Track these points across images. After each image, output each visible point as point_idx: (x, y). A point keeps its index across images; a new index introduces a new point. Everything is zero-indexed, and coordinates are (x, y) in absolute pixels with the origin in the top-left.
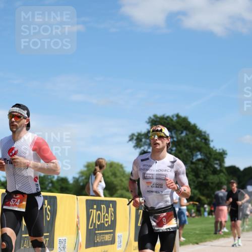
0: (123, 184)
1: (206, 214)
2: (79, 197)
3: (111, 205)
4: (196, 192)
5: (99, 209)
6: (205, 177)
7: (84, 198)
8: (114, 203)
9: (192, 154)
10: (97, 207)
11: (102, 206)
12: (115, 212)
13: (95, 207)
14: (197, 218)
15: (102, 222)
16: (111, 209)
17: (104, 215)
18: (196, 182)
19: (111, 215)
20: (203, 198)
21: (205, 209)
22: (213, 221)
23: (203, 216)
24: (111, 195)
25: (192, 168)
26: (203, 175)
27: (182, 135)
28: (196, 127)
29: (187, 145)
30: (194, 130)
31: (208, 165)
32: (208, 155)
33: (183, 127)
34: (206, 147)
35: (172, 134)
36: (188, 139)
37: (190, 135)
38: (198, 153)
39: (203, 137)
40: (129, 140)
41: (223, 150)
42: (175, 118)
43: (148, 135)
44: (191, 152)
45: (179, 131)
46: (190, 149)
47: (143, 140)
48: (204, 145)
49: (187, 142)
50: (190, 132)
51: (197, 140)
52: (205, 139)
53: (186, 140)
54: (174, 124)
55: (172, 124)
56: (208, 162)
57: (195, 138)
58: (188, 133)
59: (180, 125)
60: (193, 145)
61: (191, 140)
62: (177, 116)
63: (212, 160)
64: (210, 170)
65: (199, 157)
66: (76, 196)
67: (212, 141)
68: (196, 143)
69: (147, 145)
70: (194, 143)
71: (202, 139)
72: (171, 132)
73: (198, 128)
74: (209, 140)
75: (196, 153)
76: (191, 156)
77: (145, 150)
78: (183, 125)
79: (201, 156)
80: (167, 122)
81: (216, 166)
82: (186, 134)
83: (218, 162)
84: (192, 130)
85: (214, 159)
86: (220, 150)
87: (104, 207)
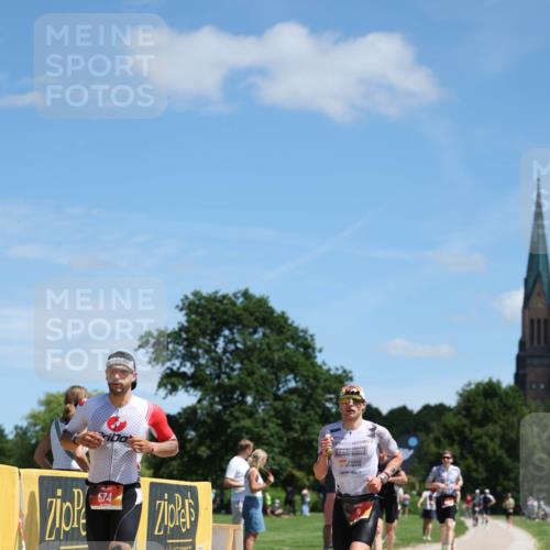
1: (306, 509)
2: (24, 471)
4: (284, 460)
6: (304, 429)
7: (34, 474)
9: (277, 379)
11: (76, 491)
13: (59, 492)
14: (286, 517)
15: (75, 525)
18: (285, 440)
20: (299, 474)
21: (303, 497)
23: (298, 513)
25: (275, 409)
26: (299, 423)
27: (256, 336)
28: (286, 320)
29: (266, 358)
30: (282, 327)
31: (312, 402)
32: (311, 381)
33: (257, 319)
34: (308, 363)
35: (233, 333)
36: (268, 344)
37: (273, 338)
38: (290, 377)
39: (300, 341)
40: (140, 347)
41: (345, 371)
42: (241, 299)
43: (180, 336)
44: (275, 373)
45: (249, 327)
46: (272, 367)
47: (171, 346)
48: (302, 359)
49: (267, 352)
50: (272, 330)
51: (288, 348)
52: (306, 347)
53: (265, 346)
54: (238, 312)
55: (234, 312)
56: (311, 395)
57: (284, 344)
58: (268, 331)
59: (252, 314)
60: (280, 358)
61: (276, 347)
62: (246, 294)
63: (320, 391)
64: (316, 413)
65: (292, 384)
66: (16, 469)
67: (320, 351)
68: (286, 355)
69: (178, 357)
70: (282, 354)
71: (298, 346)
72: (231, 330)
73: (290, 322)
74: (314, 349)
75: (286, 375)
76: (275, 383)
77: (175, 368)
78: (257, 314)
79: (296, 382)
80: (222, 307)
81: (329, 405)
82: (264, 335)
83: (332, 396)
84: (277, 325)
85: (323, 389)
86: (337, 369)
87: (78, 493)
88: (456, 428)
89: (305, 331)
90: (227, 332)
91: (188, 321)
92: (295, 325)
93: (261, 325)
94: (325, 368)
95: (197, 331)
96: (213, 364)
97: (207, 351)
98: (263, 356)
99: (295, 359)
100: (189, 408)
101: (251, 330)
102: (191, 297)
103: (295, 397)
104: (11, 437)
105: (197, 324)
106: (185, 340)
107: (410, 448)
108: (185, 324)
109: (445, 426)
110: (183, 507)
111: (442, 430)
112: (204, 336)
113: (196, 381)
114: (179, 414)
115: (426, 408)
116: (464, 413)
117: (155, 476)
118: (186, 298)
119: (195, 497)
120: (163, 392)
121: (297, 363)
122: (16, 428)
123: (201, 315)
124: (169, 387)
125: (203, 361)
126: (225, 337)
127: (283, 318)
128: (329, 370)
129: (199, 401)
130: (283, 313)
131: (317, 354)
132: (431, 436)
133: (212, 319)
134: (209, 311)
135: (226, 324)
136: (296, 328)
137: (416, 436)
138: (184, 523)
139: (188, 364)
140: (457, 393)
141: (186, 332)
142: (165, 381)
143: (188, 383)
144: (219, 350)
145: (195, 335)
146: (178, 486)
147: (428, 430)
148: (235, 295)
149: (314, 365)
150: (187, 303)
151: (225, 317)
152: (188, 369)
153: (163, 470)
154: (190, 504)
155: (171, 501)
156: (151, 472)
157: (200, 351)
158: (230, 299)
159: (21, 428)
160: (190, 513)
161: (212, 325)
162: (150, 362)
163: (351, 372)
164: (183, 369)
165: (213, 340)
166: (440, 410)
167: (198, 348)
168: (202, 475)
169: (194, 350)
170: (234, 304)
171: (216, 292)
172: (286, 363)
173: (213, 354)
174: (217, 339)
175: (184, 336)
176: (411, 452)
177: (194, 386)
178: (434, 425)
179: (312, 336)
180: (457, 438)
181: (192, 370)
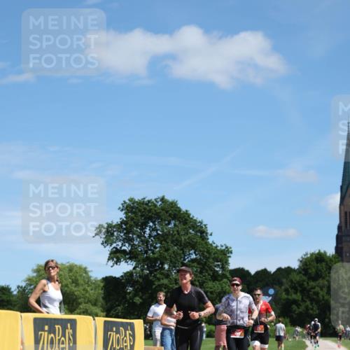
0: (87, 295)
2: (24, 315)
3: (69, 325)
5: (52, 331)
7: (32, 316)
8: (73, 323)
9: (184, 253)
10: (50, 328)
11: (57, 327)
12: (74, 335)
13: (46, 328)
15: (57, 349)
16: (69, 331)
17: (59, 340)
19: (70, 339)
22: (214, 345)
24: (71, 311)
26: (198, 281)
27: (170, 226)
28: (189, 215)
29: (177, 240)
30: (186, 220)
31: (206, 267)
32: (205, 253)
33: (170, 215)
34: (203, 242)
35: (155, 225)
36: (178, 231)
37: (181, 227)
38: (192, 252)
39: (198, 229)
40: (96, 234)
41: (227, 247)
42: (160, 203)
43: (122, 227)
44: (182, 250)
45: (165, 220)
46: (181, 245)
47: (115, 233)
48: (199, 240)
49: (177, 235)
50: (180, 222)
51: (190, 233)
52: (202, 232)
53: (175, 232)
54: (158, 211)
55: (155, 211)
56: (206, 263)
57: (188, 231)
58: (177, 223)
59: (167, 212)
60: (185, 239)
61: (182, 233)
62: (163, 199)
63: (211, 260)
64: (209, 275)
65: (193, 256)
66: (19, 313)
67: (211, 235)
68: (189, 238)
69: (120, 241)
70: (187, 238)
71: (196, 232)
72: (154, 222)
73: (191, 216)
74: (207, 233)
75: (190, 250)
76: (183, 256)
77: (118, 247)
78: (170, 212)
79: (196, 255)
80: (148, 208)
81: (217, 269)
82: (175, 225)
83: (219, 263)
84: (183, 219)
85: (213, 259)
86: (222, 246)
87: (59, 328)
88: (298, 282)
89: (201, 223)
90: (151, 224)
91: (126, 217)
92: (195, 218)
93: (173, 219)
94: (214, 245)
95: (132, 223)
96: (143, 244)
97: (139, 237)
98: (174, 239)
99: (195, 240)
100: (128, 272)
101: (167, 222)
102: (127, 201)
103: (195, 264)
104: (15, 293)
105: (132, 219)
106: (125, 229)
107: (269, 295)
108: (125, 219)
109: (292, 281)
110: (125, 336)
111: (290, 284)
112: (137, 227)
113: (132, 255)
114: (122, 276)
115: (279, 270)
116: (303, 272)
117: (107, 316)
118: (125, 202)
119: (133, 329)
120: (111, 263)
121: (197, 242)
122: (18, 287)
123: (134, 213)
124: (115, 259)
125: (136, 243)
126: (150, 227)
127: (187, 213)
128: (217, 247)
129: (134, 268)
130: (187, 211)
131: (209, 237)
132: (283, 287)
133: (142, 216)
134: (140, 211)
135: (150, 219)
136: (195, 220)
137: (273, 287)
138: (126, 346)
139: (127, 245)
140: (299, 260)
141: (125, 225)
142: (112, 255)
143: (127, 256)
144: (147, 235)
145: (131, 226)
146: (122, 323)
147: (281, 284)
148: (156, 200)
149: (207, 243)
150: (125, 205)
151: (150, 214)
152: (127, 247)
153: (112, 312)
154: (130, 334)
155: (118, 332)
156: (105, 314)
157: (134, 236)
158: (153, 202)
159: (22, 287)
160: (130, 339)
161: (142, 220)
162: (102, 244)
163: (231, 248)
164: (123, 248)
165: (143, 229)
166: (288, 270)
167: (133, 234)
168: (137, 315)
169: (131, 235)
170: (155, 206)
171: (144, 199)
172: (189, 243)
173: (143, 238)
174: (145, 228)
175: (124, 227)
176: (271, 298)
177: (131, 258)
178: (284, 280)
179: (205, 225)
180: (299, 288)
181: (130, 248)
